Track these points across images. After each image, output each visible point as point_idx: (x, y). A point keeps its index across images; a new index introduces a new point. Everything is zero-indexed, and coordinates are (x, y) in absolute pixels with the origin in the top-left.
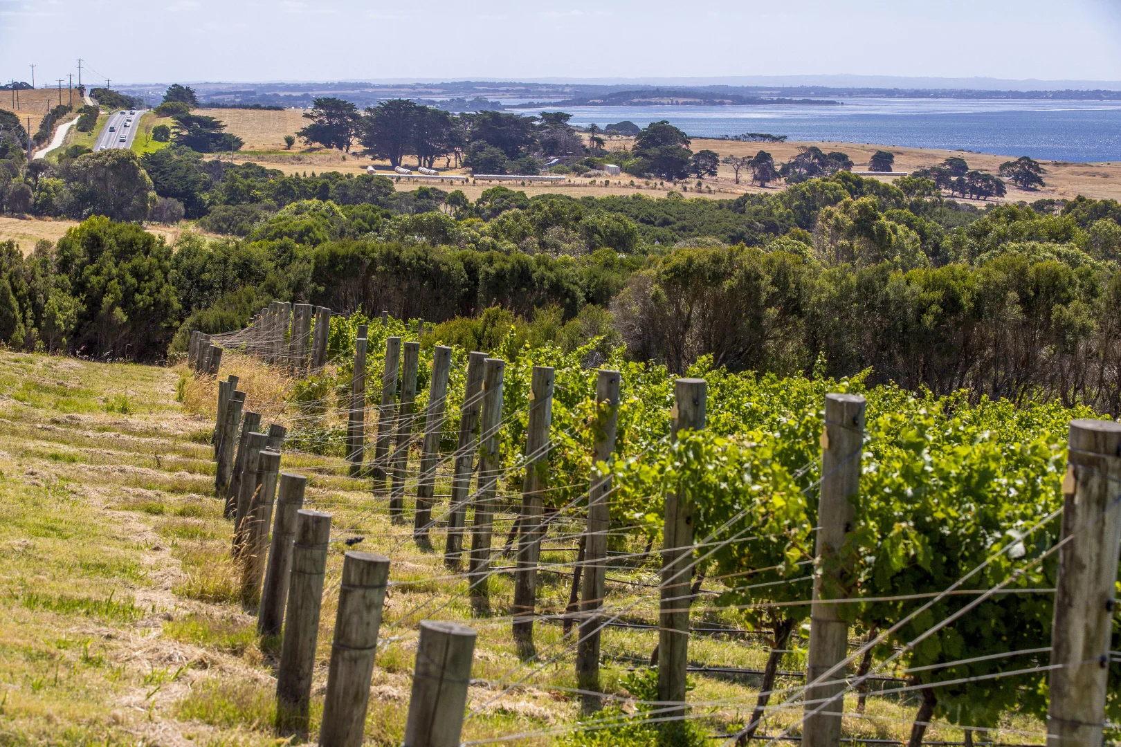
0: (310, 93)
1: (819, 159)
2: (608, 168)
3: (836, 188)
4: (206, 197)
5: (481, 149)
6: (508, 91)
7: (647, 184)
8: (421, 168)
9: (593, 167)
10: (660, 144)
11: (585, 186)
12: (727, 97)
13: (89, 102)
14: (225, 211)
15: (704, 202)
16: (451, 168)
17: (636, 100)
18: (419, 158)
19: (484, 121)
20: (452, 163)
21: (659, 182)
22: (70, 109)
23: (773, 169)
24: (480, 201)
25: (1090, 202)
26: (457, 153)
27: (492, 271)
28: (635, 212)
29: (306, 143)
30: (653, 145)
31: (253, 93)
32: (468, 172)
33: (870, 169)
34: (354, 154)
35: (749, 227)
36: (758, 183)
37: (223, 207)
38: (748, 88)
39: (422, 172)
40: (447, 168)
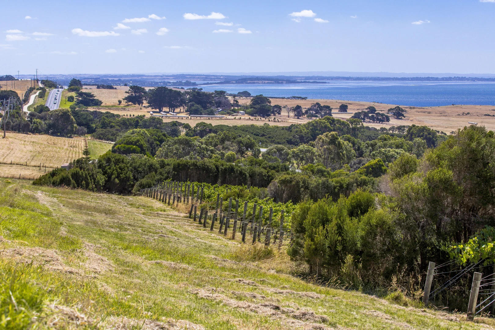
0: (121, 79)
1: (320, 108)
2: (241, 112)
3: (325, 123)
4: (94, 125)
5: (193, 105)
6: (199, 78)
7: (255, 119)
8: (170, 113)
9: (235, 112)
10: (260, 103)
11: (232, 119)
12: (284, 81)
13: (41, 85)
14: (102, 131)
15: (278, 127)
16: (182, 112)
17: (249, 82)
18: (169, 109)
19: (194, 95)
20: (182, 111)
21: (259, 118)
22: (34, 89)
23: (302, 112)
24: (195, 127)
25: (418, 127)
26: (183, 106)
27: (223, 168)
28: (252, 131)
29: (126, 102)
30: (257, 104)
31: (99, 78)
32: (188, 114)
33: (339, 111)
34: (145, 107)
35: (293, 137)
36: (296, 117)
37: (101, 129)
38: (292, 77)
39: (171, 114)
40: (180, 112)
